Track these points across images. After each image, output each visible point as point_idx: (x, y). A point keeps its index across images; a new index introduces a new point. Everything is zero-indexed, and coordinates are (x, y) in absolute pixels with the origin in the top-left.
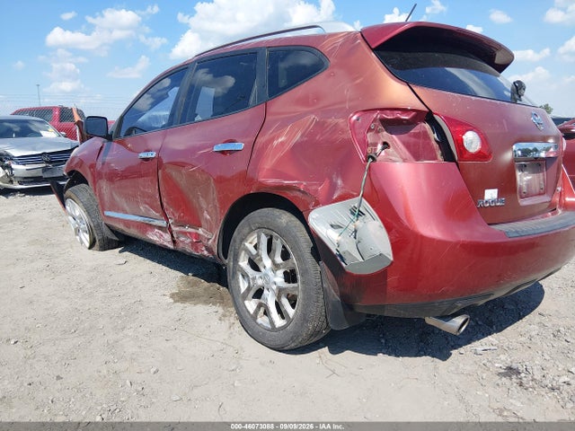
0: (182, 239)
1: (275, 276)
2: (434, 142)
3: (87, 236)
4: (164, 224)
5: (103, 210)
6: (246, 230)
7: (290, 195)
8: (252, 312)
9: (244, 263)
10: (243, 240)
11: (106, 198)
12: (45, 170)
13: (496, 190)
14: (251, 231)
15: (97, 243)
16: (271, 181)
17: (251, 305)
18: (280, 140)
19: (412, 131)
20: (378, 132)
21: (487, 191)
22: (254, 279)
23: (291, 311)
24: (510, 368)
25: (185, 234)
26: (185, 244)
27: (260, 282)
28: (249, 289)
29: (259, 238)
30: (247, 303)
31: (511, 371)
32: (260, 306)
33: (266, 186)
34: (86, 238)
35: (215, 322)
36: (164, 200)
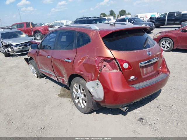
0: (60, 80)
1: (81, 95)
2: (117, 65)
3: (36, 74)
4: (55, 75)
5: (39, 69)
6: (74, 82)
7: (83, 76)
8: (77, 103)
9: (74, 90)
10: (73, 85)
11: (40, 66)
12: (23, 48)
13: (134, 76)
14: (75, 83)
15: (39, 77)
16: (78, 72)
17: (77, 101)
18: (80, 61)
19: (111, 62)
20: (102, 62)
21: (131, 77)
22: (77, 95)
23: (85, 104)
24: (141, 118)
25: (60, 79)
26: (61, 81)
27: (78, 96)
28: (76, 97)
29: (77, 85)
30: (76, 100)
31: (141, 119)
32: (78, 102)
33: (77, 73)
34: (36, 75)
35: (69, 104)
36: (54, 70)
